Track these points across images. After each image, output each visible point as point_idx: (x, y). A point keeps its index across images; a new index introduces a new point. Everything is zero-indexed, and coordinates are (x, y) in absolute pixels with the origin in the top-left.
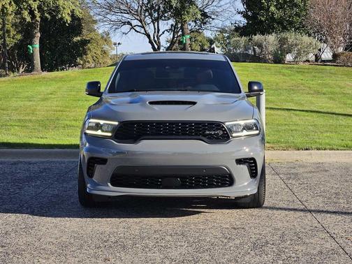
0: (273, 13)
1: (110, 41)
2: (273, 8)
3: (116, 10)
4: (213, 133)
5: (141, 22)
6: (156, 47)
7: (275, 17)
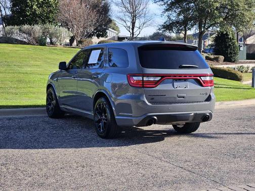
0: (35, 10)
7: (37, 13)
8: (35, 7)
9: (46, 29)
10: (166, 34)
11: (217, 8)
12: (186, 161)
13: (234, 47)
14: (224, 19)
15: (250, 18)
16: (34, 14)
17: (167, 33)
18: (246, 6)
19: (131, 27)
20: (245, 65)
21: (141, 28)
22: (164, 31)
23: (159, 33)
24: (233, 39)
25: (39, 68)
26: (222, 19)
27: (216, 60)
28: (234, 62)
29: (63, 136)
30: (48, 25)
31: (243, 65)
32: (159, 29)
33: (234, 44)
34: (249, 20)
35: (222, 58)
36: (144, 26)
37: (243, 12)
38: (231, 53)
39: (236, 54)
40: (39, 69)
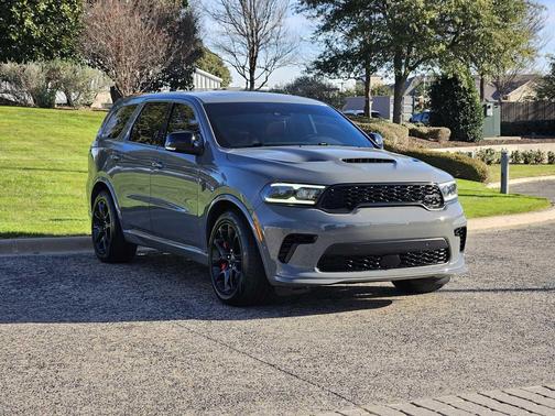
7: (34, 35)
8: (28, 22)
9: (54, 70)
10: (324, 82)
11: (432, 21)
12: (291, 350)
13: (472, 108)
14: (447, 47)
15: (505, 45)
16: (27, 37)
17: (327, 80)
18: (496, 18)
19: (248, 66)
20: (498, 148)
21: (269, 68)
22: (319, 74)
23: (307, 79)
24: (470, 91)
25: (27, 154)
26: (442, 47)
27: (434, 136)
28: (472, 141)
29: (29, 300)
30: (58, 63)
31: (493, 147)
32: (309, 71)
33: (472, 101)
34: (502, 48)
35: (446, 132)
36: (277, 64)
37: (488, 30)
38: (465, 122)
39: (476, 123)
40: (25, 158)
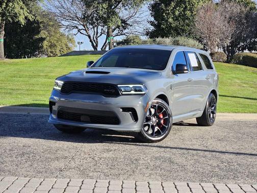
0: (171, 23)
1: (74, 40)
2: (170, 20)
3: (67, 18)
4: (108, 91)
5: (85, 27)
6: (95, 45)
